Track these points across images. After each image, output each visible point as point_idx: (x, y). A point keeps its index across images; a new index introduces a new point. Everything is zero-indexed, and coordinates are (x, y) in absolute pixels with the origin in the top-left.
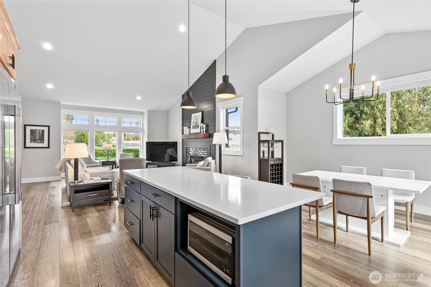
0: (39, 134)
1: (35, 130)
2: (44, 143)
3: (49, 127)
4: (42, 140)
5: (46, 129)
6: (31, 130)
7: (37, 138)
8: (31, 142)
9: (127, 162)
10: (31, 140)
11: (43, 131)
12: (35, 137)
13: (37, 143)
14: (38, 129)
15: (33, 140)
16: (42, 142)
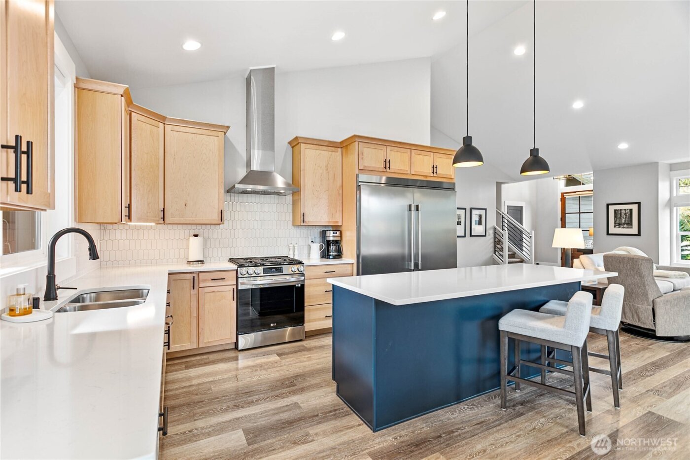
0: (626, 216)
1: (620, 210)
2: (632, 228)
3: (639, 204)
4: (629, 224)
5: (635, 208)
6: (615, 210)
7: (623, 222)
8: (615, 227)
9: (611, 260)
10: (615, 224)
11: (631, 210)
12: (620, 220)
13: (623, 228)
14: (625, 208)
15: (618, 224)
16: (629, 226)
